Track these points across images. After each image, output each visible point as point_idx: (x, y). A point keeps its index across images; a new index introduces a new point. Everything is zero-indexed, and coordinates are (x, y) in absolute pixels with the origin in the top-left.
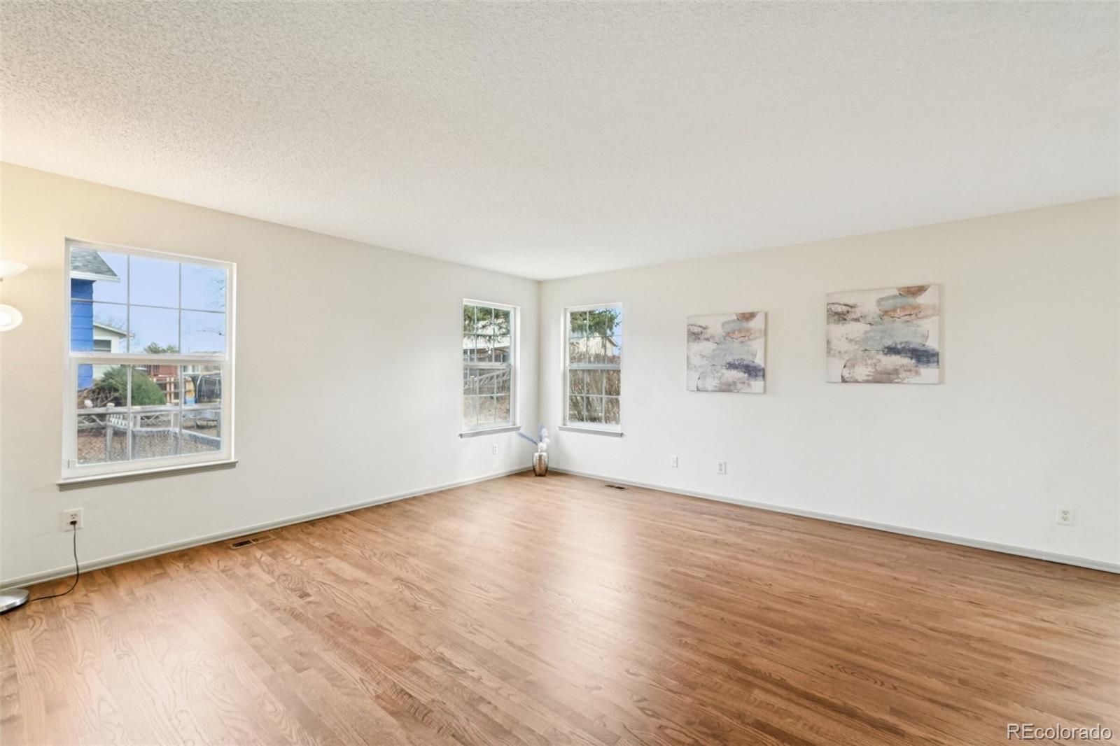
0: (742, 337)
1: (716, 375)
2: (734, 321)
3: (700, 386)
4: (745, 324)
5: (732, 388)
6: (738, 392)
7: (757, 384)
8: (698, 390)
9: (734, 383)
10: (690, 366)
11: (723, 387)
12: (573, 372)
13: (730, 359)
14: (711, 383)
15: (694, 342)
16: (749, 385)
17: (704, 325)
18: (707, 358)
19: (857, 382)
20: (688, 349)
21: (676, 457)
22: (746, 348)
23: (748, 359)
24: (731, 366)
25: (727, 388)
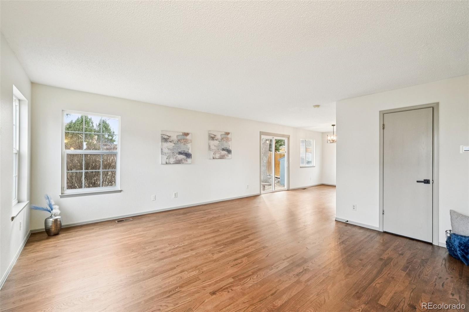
0: (184, 142)
1: (174, 157)
2: (181, 135)
3: (167, 162)
4: (185, 137)
5: (180, 162)
6: (183, 163)
7: (189, 160)
8: (166, 163)
9: (181, 160)
10: (163, 153)
11: (177, 162)
12: (70, 156)
13: (180, 151)
14: (172, 160)
15: (164, 142)
16: (187, 161)
17: (169, 135)
18: (171, 150)
19: (216, 159)
20: (162, 145)
21: (154, 195)
22: (186, 146)
23: (186, 151)
24: (180, 153)
25: (179, 162)
